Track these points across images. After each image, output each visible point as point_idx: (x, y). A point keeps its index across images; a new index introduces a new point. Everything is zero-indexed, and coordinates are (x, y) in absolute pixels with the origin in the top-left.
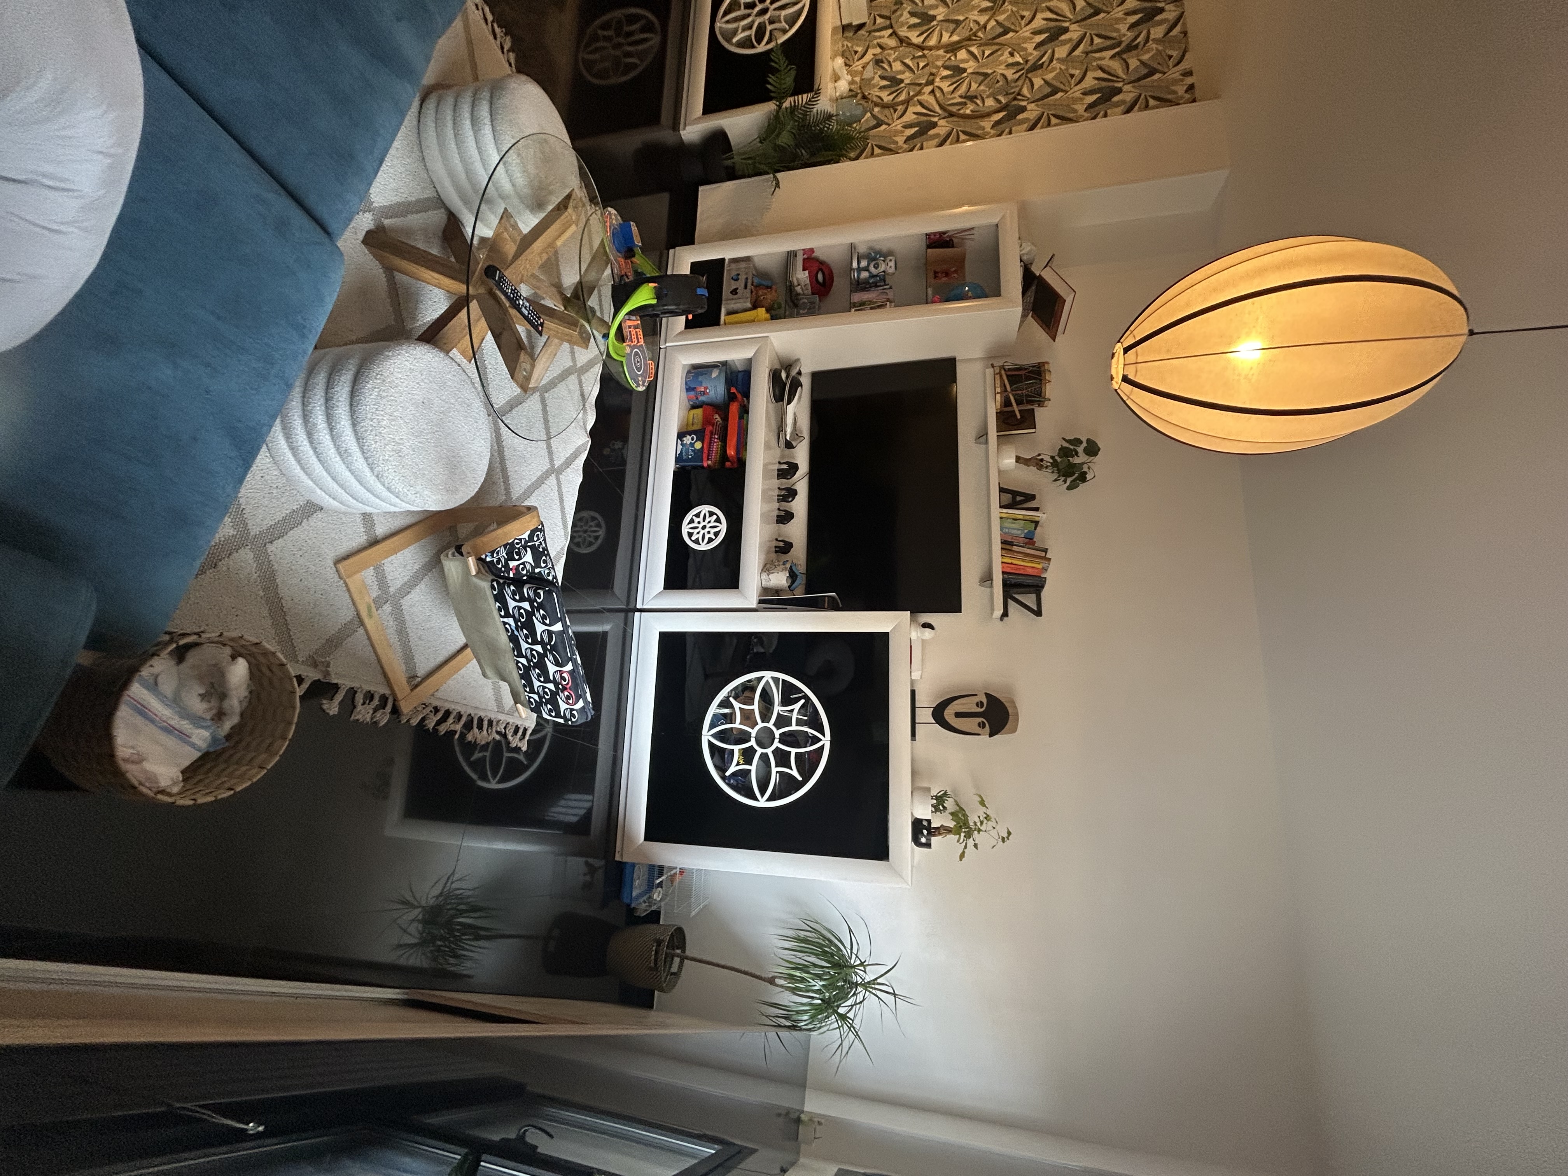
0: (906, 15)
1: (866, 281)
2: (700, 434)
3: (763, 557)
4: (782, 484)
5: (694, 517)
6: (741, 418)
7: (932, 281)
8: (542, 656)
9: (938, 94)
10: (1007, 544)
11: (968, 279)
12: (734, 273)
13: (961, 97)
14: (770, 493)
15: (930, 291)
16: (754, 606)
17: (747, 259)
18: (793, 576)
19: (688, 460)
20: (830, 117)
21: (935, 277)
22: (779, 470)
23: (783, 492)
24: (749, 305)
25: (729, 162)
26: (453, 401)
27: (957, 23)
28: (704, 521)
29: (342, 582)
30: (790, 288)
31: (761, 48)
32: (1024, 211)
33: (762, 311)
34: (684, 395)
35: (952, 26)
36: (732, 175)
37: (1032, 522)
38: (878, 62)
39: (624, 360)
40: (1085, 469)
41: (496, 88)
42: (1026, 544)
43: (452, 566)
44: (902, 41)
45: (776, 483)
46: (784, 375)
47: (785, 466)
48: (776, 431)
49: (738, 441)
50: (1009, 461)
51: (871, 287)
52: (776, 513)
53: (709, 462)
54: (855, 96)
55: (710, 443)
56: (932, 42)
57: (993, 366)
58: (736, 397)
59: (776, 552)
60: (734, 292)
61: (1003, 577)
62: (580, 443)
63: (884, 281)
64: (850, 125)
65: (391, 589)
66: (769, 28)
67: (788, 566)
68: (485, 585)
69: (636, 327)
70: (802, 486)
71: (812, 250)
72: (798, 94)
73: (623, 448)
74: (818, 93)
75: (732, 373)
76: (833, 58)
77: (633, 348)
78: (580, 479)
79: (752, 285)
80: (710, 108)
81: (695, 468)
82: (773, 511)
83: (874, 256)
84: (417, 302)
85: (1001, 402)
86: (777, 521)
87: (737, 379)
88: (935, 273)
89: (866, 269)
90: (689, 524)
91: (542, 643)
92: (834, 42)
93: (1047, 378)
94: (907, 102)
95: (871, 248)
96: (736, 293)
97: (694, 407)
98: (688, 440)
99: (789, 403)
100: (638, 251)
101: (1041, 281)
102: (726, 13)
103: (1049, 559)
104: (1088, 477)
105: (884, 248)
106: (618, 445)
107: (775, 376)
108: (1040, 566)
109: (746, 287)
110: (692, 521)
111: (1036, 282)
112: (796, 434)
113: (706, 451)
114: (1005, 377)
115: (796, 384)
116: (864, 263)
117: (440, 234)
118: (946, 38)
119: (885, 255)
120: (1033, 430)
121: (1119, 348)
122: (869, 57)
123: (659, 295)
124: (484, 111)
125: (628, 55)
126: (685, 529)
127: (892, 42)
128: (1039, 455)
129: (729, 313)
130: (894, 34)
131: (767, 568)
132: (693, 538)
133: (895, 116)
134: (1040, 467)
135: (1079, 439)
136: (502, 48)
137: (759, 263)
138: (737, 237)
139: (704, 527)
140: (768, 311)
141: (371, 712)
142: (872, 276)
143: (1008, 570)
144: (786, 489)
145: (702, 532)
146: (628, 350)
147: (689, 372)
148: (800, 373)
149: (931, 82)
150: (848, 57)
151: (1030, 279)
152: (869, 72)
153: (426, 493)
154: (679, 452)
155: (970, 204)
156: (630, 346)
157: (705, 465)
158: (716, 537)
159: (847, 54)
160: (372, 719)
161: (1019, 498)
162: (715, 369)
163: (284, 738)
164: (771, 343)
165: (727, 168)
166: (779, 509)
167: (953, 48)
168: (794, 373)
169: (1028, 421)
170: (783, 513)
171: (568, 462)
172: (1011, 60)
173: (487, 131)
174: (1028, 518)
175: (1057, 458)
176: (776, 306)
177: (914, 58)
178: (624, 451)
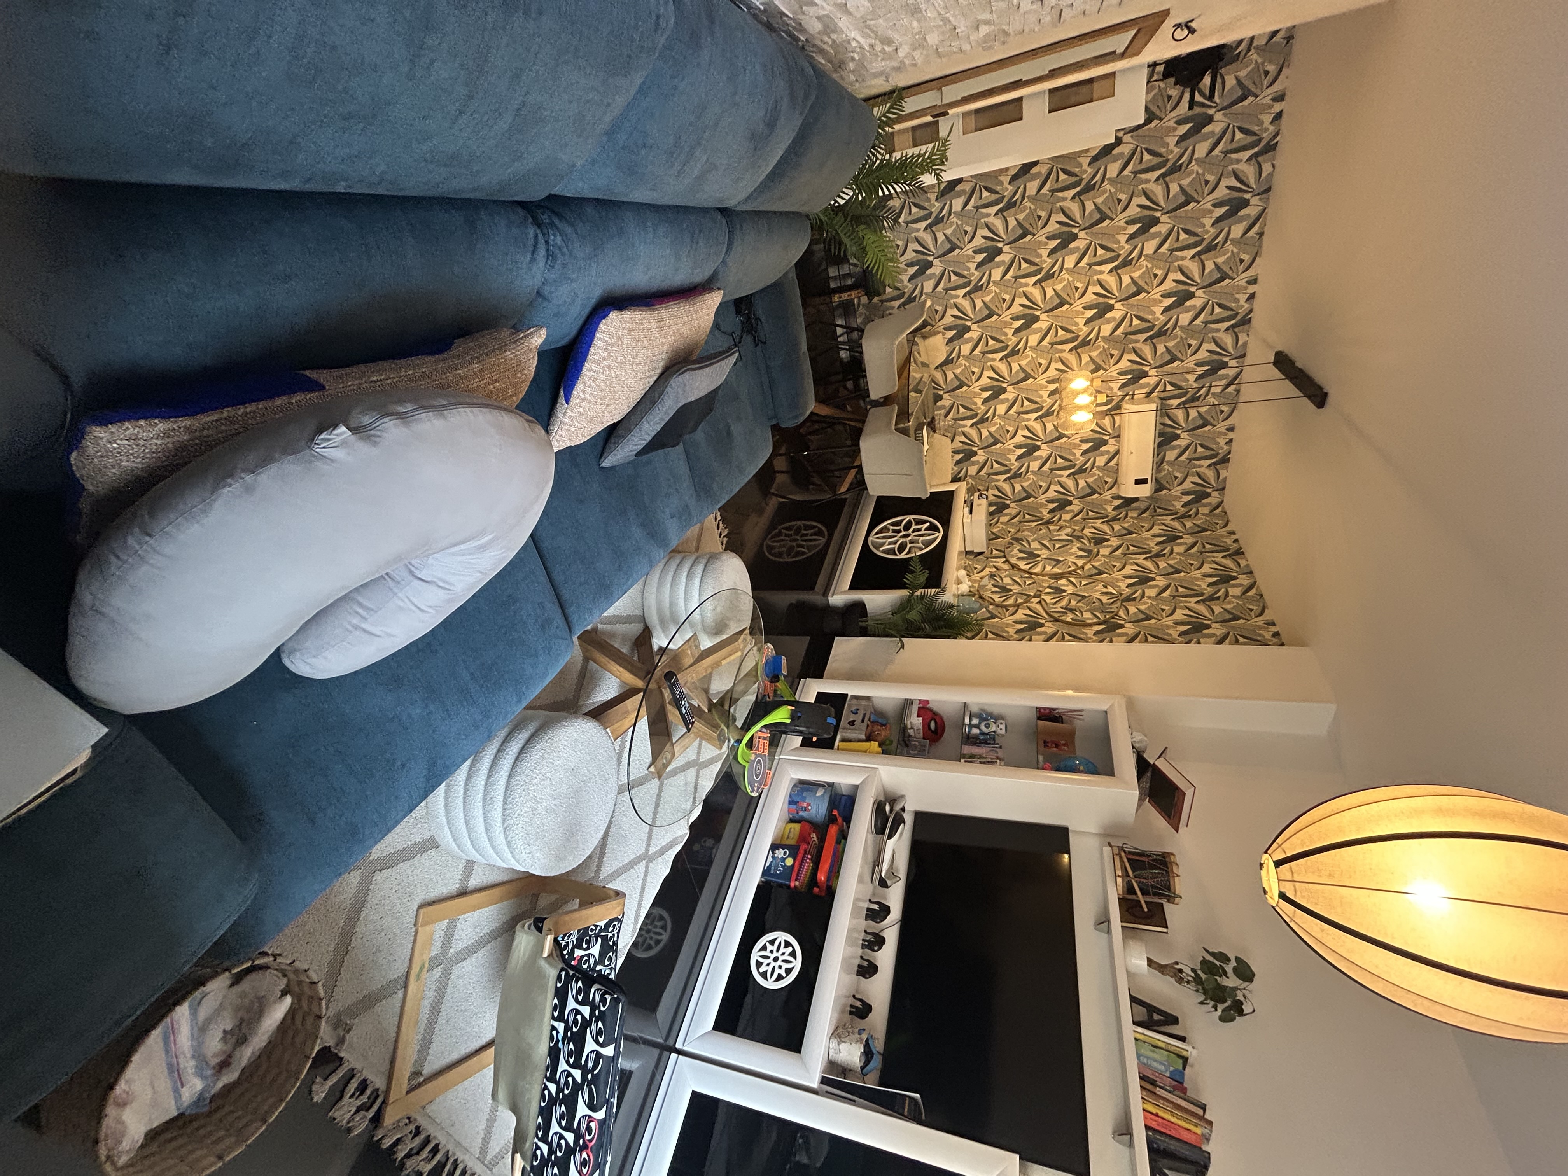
0: (1015, 551)
1: (976, 737)
2: (794, 851)
3: (836, 1015)
4: (868, 927)
5: (768, 944)
6: (838, 842)
7: (1042, 748)
8: (577, 1087)
9: (1043, 602)
10: (1148, 1082)
11: (1079, 753)
12: (853, 709)
13: (1062, 608)
14: (856, 935)
15: (1041, 758)
16: (815, 1085)
17: (868, 698)
18: (868, 1054)
19: (775, 875)
20: (952, 606)
21: (1045, 746)
22: (868, 910)
23: (869, 937)
24: (863, 737)
25: (863, 624)
26: (596, 773)
27: (1058, 561)
28: (778, 950)
29: (414, 929)
30: (904, 730)
31: (902, 556)
32: (1131, 705)
33: (874, 745)
34: (786, 805)
35: (1054, 563)
36: (864, 633)
37: (1179, 1056)
38: (992, 576)
39: (747, 765)
40: (1240, 997)
41: (713, 557)
42: (1174, 1087)
43: (524, 940)
44: (1013, 566)
45: (863, 924)
46: (888, 808)
47: (876, 907)
48: (871, 866)
49: (832, 866)
50: (1139, 963)
51: (981, 743)
52: (858, 961)
53: (797, 883)
54: (974, 595)
55: (802, 862)
56: (1037, 570)
57: (1110, 845)
58: (837, 820)
59: (851, 1013)
60: (852, 723)
61: (1147, 1136)
62: (679, 833)
63: (994, 740)
64: (968, 614)
65: (452, 951)
66: (909, 546)
67: (865, 1036)
68: (552, 973)
69: (765, 739)
70: (891, 935)
71: (927, 702)
72: (928, 588)
73: (713, 848)
74: (944, 589)
75: (836, 794)
76: (958, 569)
77: (757, 756)
78: (667, 871)
79: (869, 720)
80: (855, 586)
81: (781, 885)
82: (854, 957)
83: (985, 716)
84: (596, 685)
85: (1123, 887)
86: (858, 971)
87: (840, 802)
88: (1045, 742)
89: (977, 726)
90: (760, 950)
91: (585, 1070)
92: (959, 560)
93: (1175, 871)
94: (1018, 606)
95: (982, 710)
96: (853, 725)
97: (792, 821)
98: (780, 853)
99: (890, 837)
100: (782, 678)
101: (1156, 770)
102: (877, 533)
103: (1210, 1123)
104: (1247, 1008)
105: (996, 711)
106: (710, 842)
107: (879, 808)
108: (1198, 1131)
109: (863, 721)
110: (764, 948)
111: (1151, 769)
112: (892, 872)
113: (796, 869)
114: (1126, 861)
115: (899, 820)
116: (975, 721)
117: (634, 639)
118: (1048, 568)
119: (997, 718)
120: (1165, 930)
121: (1268, 861)
122: (987, 571)
123: (793, 717)
124: (699, 569)
125: (802, 547)
126: (755, 956)
127: (1006, 566)
128: (1177, 963)
129: (843, 740)
130: (1007, 561)
131: (839, 1033)
132: (761, 970)
133: (1007, 614)
134: (1180, 981)
135: (1226, 955)
136: (721, 535)
137: (878, 704)
138: (862, 680)
139: (776, 959)
140: (880, 745)
141: (354, 1109)
142: (983, 734)
143: (1154, 1125)
144: (876, 935)
145: (773, 964)
146: (753, 757)
147: (795, 786)
148: (903, 809)
149: (1039, 596)
150: (968, 569)
151: (1143, 766)
152: (985, 581)
153: (538, 855)
154: (767, 865)
155: (1076, 689)
156: (755, 754)
157: (792, 885)
158: (787, 975)
159: (968, 568)
160: (348, 1123)
161: (1156, 1017)
162: (820, 789)
163: (264, 1121)
164: (880, 774)
165: (861, 627)
166: (862, 957)
167: (1057, 577)
168: (898, 808)
169: (1157, 917)
170: (865, 964)
171: (662, 852)
172: (1105, 590)
173: (697, 582)
174: (1173, 1048)
175: (1199, 972)
176: (888, 742)
177: (1022, 577)
178: (714, 851)
